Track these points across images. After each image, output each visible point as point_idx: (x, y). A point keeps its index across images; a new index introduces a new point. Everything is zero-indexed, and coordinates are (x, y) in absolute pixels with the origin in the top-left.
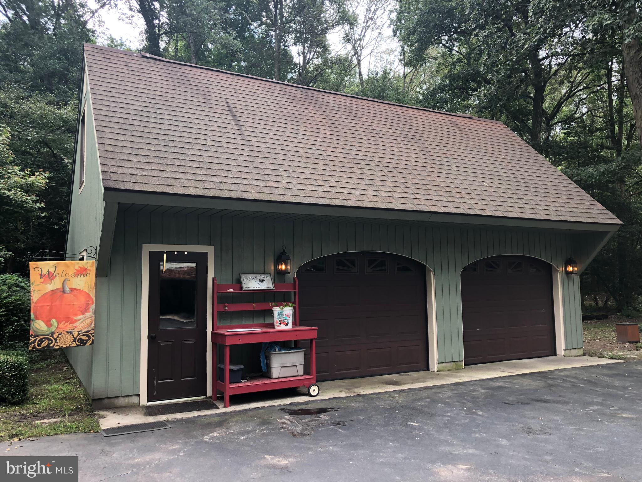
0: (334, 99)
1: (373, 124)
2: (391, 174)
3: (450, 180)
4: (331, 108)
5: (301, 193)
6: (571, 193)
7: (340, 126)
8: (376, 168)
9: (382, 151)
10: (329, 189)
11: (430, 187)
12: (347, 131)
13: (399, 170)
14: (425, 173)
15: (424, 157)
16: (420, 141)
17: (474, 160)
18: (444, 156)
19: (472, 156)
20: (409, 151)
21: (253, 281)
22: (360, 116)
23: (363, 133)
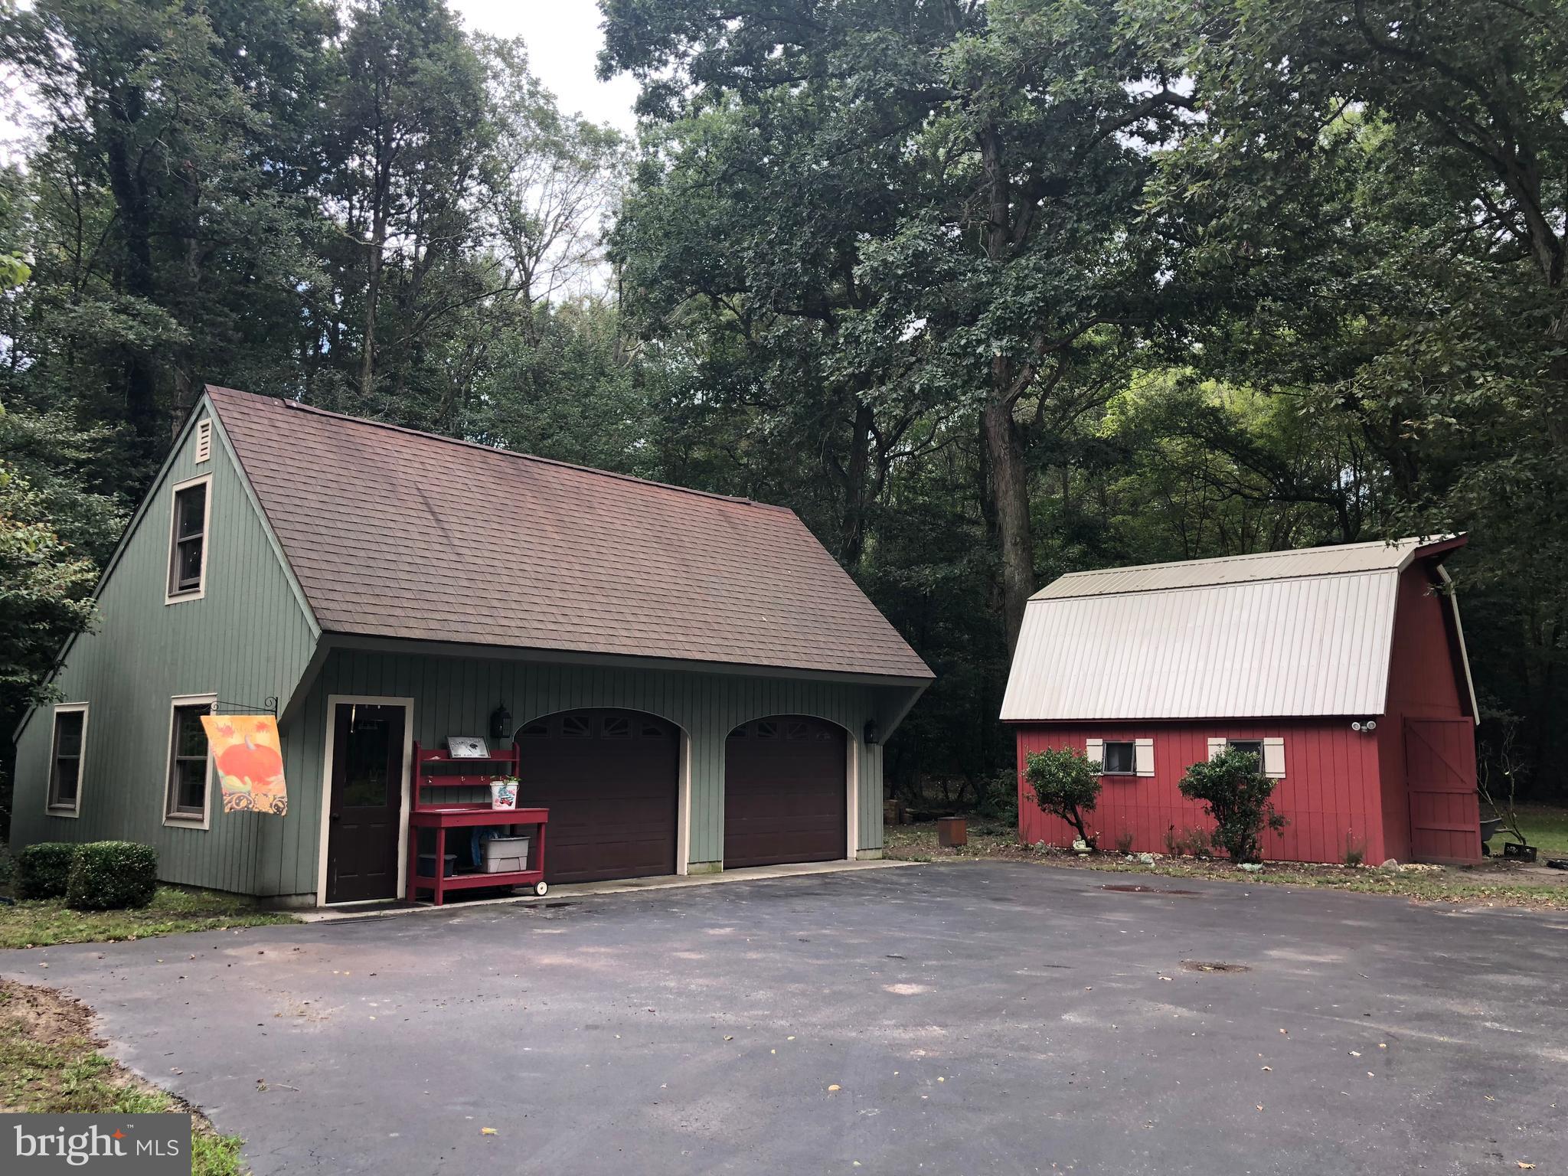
0: (556, 475)
1: (615, 520)
2: (645, 604)
3: (719, 613)
4: (554, 492)
5: (539, 634)
6: (875, 631)
7: (571, 526)
8: (626, 595)
9: (631, 567)
10: (571, 628)
11: (694, 624)
12: (581, 533)
13: (655, 598)
14: (687, 602)
15: (684, 575)
16: (679, 549)
17: (751, 578)
18: (711, 573)
19: (748, 572)
20: (665, 566)
21: (463, 747)
22: (596, 505)
23: (602, 537)
